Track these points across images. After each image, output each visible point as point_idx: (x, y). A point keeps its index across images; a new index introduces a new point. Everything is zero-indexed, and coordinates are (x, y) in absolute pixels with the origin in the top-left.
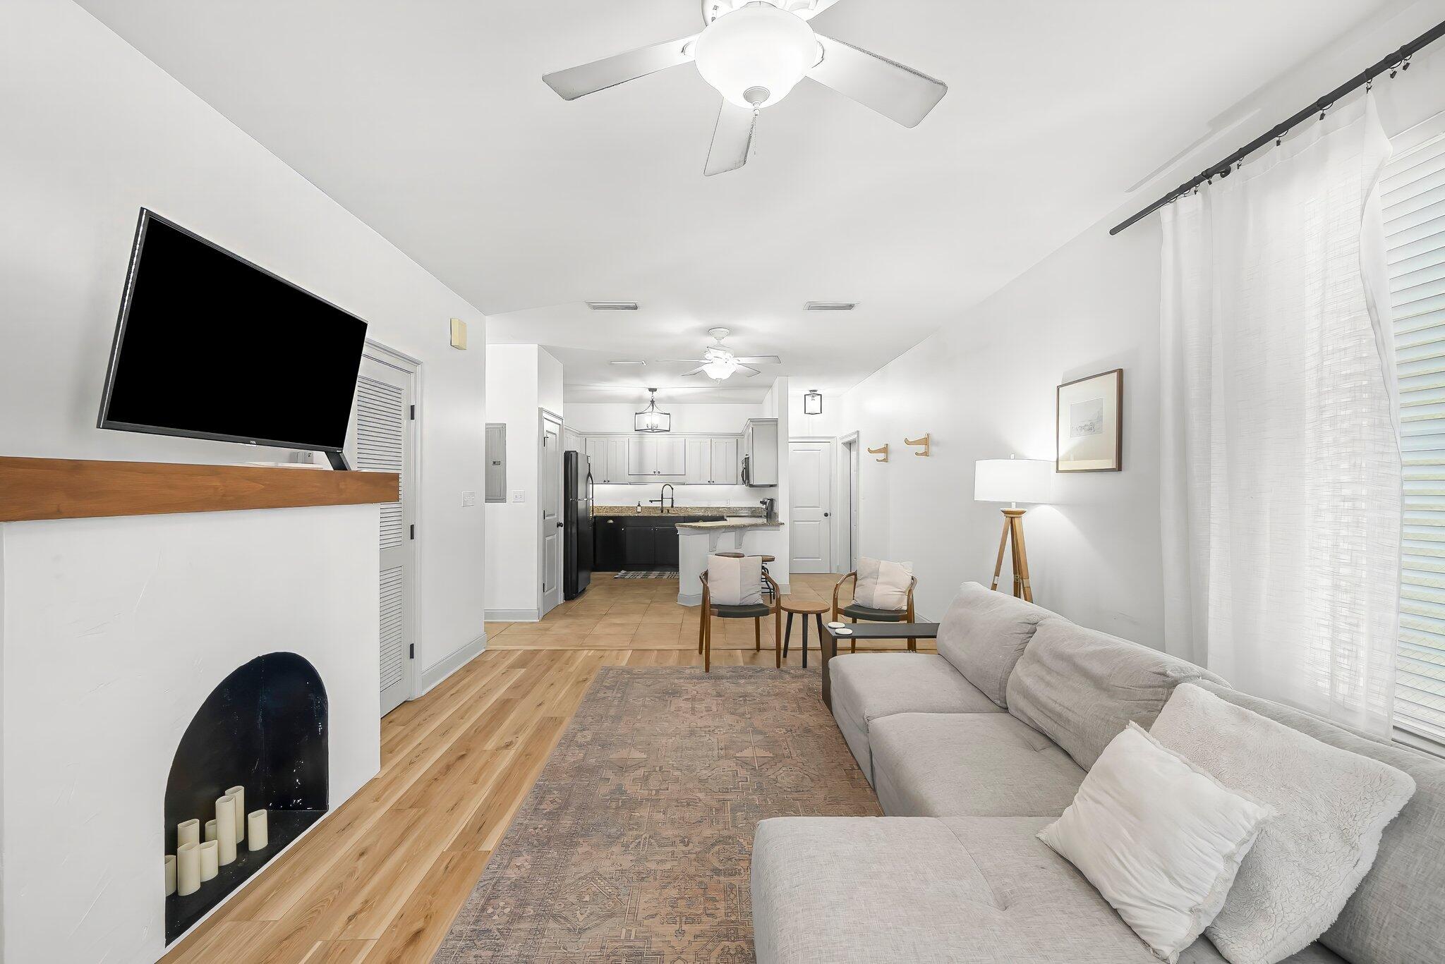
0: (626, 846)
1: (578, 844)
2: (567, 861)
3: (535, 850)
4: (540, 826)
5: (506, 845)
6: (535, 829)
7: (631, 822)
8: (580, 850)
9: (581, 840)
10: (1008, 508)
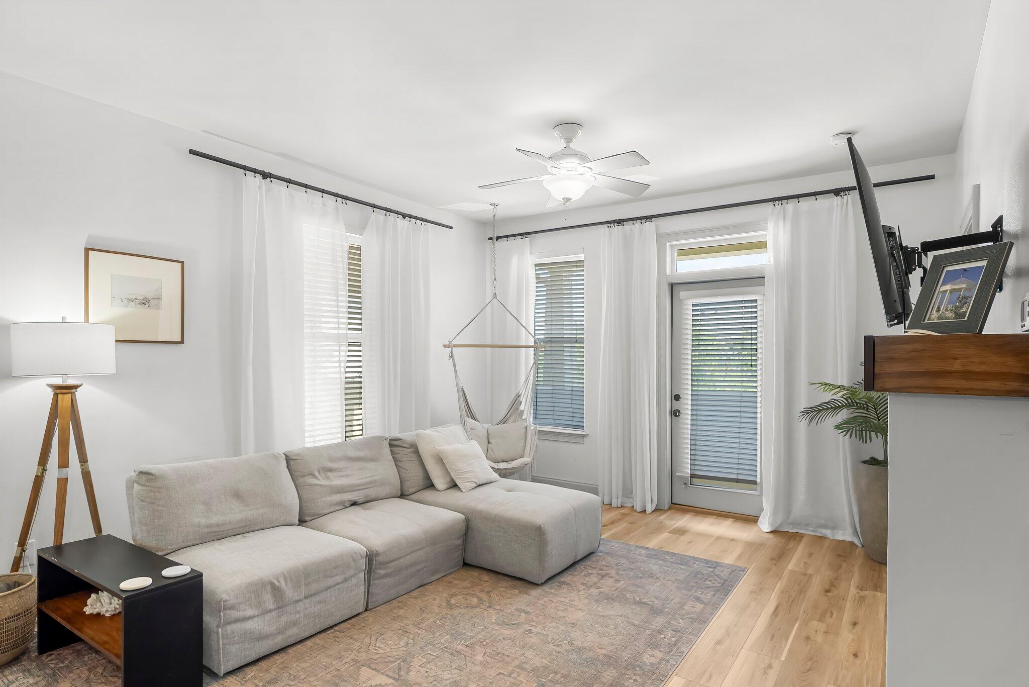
0: (570, 643)
1: (605, 655)
2: (617, 648)
3: (638, 663)
4: (632, 681)
5: (662, 674)
6: (636, 680)
7: (554, 657)
8: (605, 652)
9: (601, 658)
10: (58, 381)
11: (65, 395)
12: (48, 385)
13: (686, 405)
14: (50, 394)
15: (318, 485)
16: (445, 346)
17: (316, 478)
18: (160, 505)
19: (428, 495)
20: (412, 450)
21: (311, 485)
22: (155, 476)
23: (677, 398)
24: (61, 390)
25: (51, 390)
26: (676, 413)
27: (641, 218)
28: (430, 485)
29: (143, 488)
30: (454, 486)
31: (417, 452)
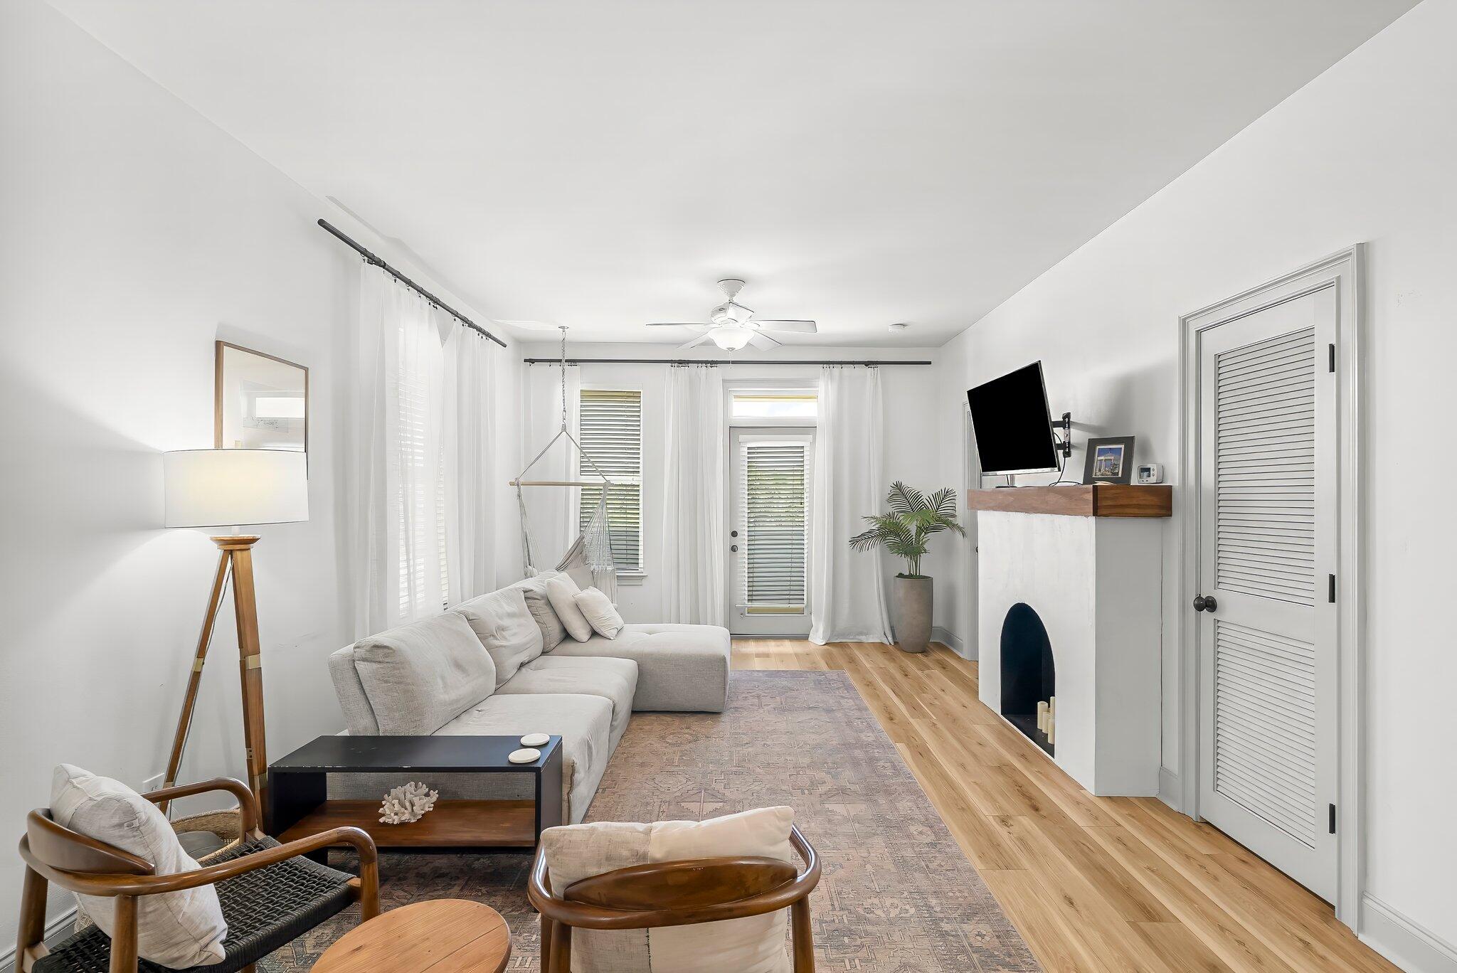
10: (227, 535)
11: (244, 552)
12: (212, 539)
13: (742, 542)
14: (218, 553)
15: (502, 646)
16: (512, 484)
17: (497, 639)
18: (409, 684)
19: (570, 647)
20: (543, 601)
21: (497, 647)
22: (391, 649)
23: (734, 534)
24: (235, 547)
25: (215, 545)
26: (734, 549)
27: (706, 362)
28: (567, 636)
29: (382, 666)
30: (594, 634)
31: (549, 603)
